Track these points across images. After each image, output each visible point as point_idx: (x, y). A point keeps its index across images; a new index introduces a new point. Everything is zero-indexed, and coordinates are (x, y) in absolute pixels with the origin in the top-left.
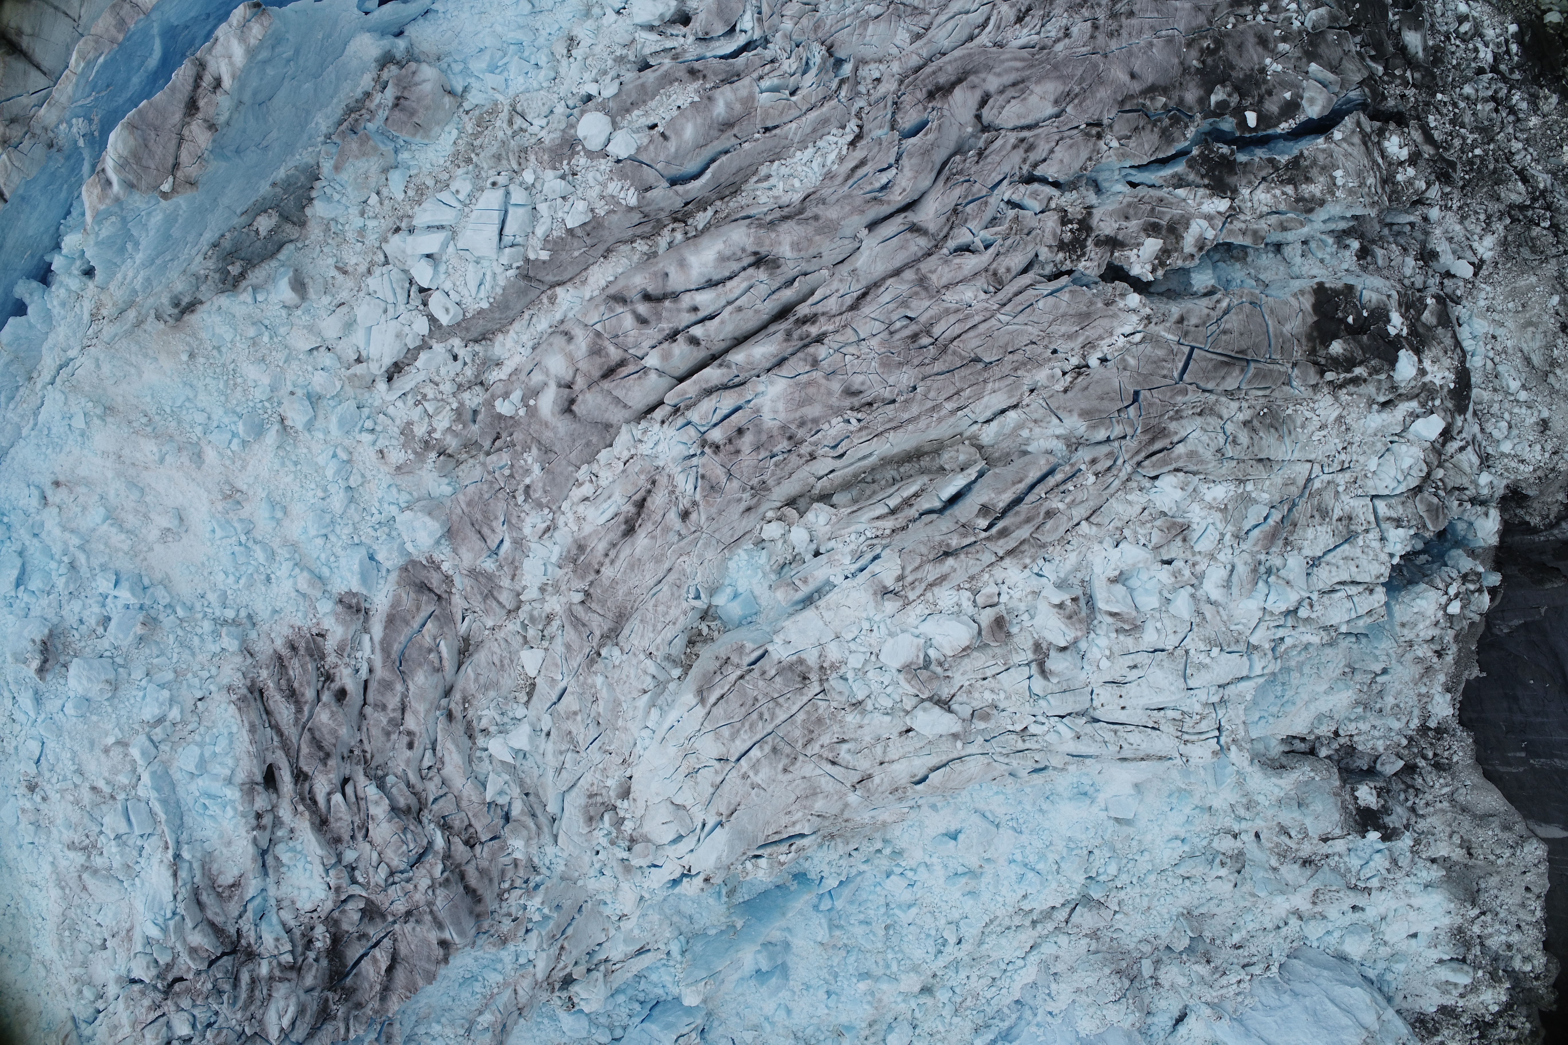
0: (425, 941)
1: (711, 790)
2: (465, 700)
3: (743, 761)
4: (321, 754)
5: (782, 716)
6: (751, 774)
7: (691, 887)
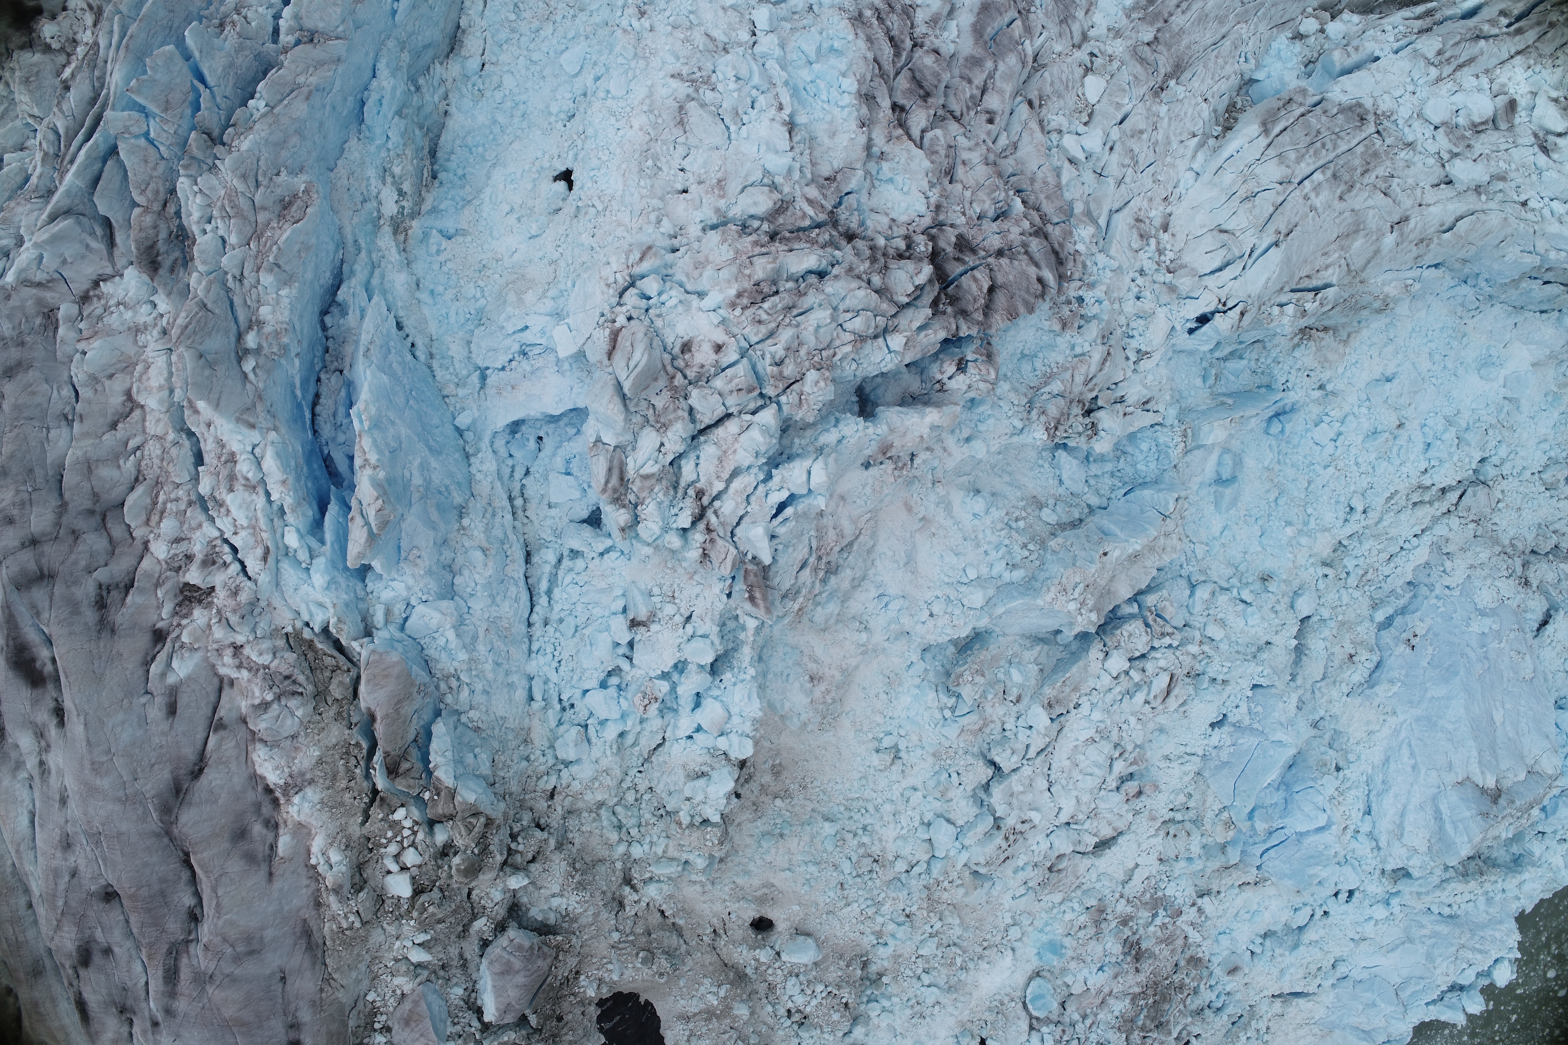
0: (1024, 273)
1: (1272, 209)
2: (1041, 98)
3: (1306, 182)
4: (922, 92)
5: (1343, 147)
6: (1312, 195)
7: (1222, 324)
